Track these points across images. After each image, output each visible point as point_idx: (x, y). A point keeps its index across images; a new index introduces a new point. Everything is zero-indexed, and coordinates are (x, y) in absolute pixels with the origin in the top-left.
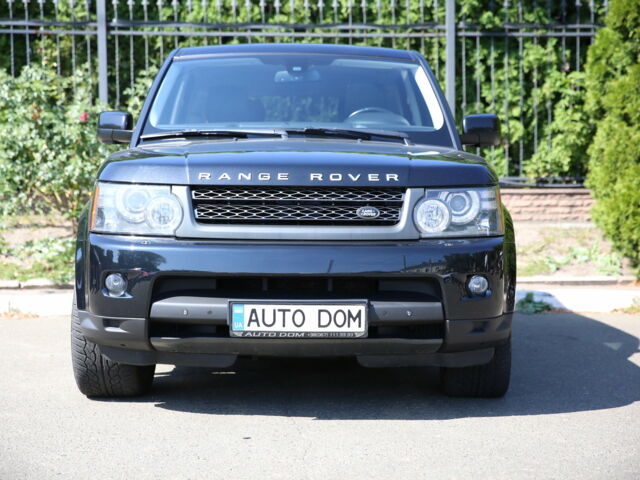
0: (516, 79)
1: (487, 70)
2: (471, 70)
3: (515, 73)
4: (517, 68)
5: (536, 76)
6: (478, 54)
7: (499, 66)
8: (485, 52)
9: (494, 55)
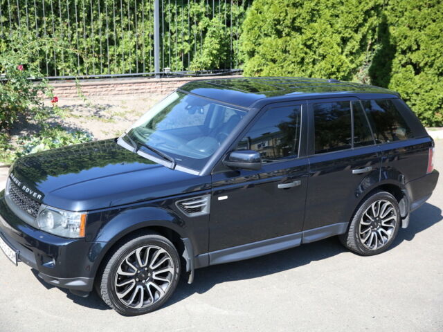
0: (185, 21)
1: (173, 14)
2: (165, 15)
3: (185, 18)
4: (187, 15)
5: (195, 19)
6: (169, 6)
7: (178, 13)
8: (172, 6)
9: (175, 7)
